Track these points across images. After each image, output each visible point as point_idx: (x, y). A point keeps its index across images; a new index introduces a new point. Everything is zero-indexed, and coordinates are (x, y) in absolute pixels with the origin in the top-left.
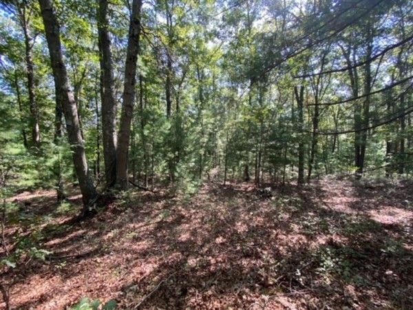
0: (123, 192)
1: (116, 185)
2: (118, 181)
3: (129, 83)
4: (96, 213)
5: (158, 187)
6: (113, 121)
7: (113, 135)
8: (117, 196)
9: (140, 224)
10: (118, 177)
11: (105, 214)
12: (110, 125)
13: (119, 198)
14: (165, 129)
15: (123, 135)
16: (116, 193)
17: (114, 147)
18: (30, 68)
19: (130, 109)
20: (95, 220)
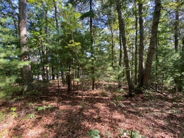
0: (147, 90)
1: (143, 86)
2: (144, 85)
3: (153, 36)
4: (134, 96)
5: (166, 93)
6: (143, 57)
7: (142, 63)
8: (144, 91)
9: (157, 110)
10: (144, 83)
11: (138, 98)
12: (141, 59)
13: (144, 93)
14: (174, 58)
15: (149, 63)
16: (143, 90)
17: (143, 68)
18: (113, 43)
19: (153, 49)
20: (133, 99)
